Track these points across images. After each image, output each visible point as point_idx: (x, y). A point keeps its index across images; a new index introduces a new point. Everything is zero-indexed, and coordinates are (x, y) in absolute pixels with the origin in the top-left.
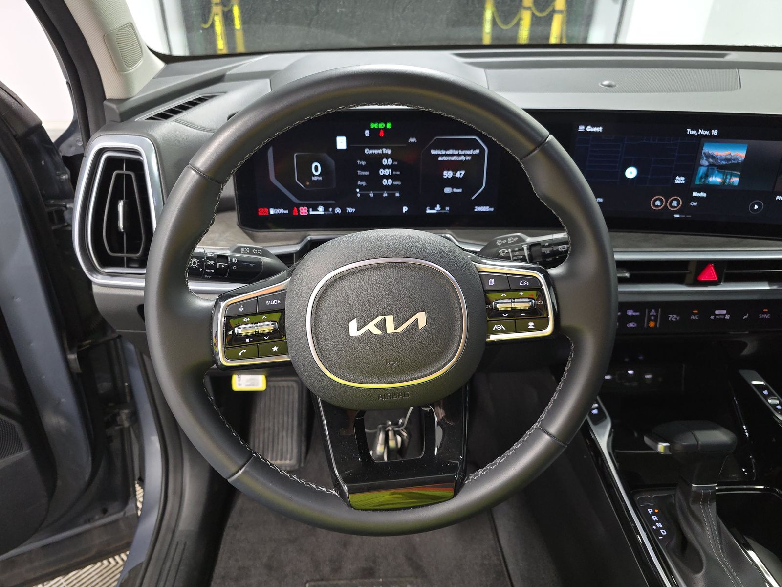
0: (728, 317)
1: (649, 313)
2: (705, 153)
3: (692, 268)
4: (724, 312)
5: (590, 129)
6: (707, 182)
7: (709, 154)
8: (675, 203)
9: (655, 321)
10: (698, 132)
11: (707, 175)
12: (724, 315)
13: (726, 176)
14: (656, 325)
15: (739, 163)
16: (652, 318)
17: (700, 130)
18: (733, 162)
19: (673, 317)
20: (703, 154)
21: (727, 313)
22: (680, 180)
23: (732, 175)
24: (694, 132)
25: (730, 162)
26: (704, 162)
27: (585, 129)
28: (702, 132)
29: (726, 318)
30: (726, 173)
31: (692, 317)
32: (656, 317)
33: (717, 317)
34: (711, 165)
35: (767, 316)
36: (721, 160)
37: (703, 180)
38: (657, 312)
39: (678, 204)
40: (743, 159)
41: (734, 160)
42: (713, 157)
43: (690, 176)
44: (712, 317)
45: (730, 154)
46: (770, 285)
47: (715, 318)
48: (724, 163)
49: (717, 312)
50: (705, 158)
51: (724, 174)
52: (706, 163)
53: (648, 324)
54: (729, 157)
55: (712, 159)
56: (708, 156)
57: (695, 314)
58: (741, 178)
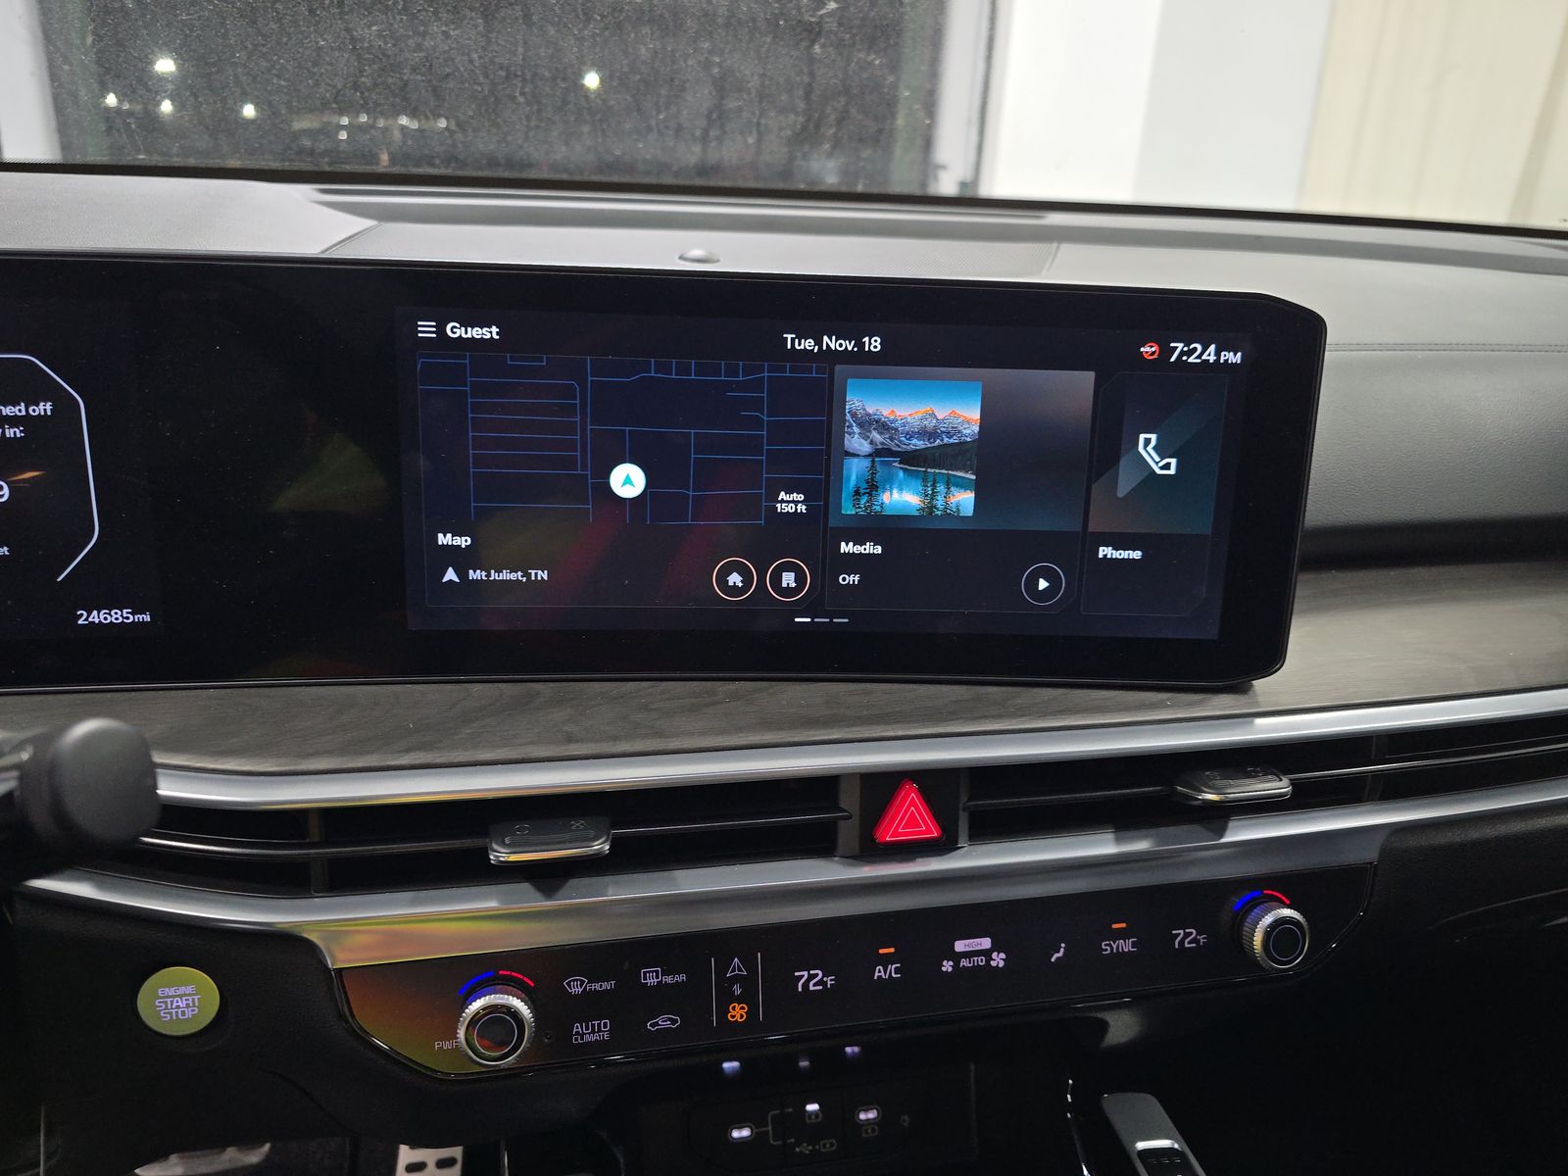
0: (998, 960)
1: (721, 974)
2: (854, 415)
3: (850, 800)
4: (986, 943)
5: (455, 330)
6: (878, 508)
7: (869, 415)
8: (788, 579)
9: (748, 998)
10: (819, 342)
11: (873, 487)
12: (987, 954)
13: (934, 486)
14: (752, 1013)
15: (966, 442)
16: (737, 990)
17: (826, 338)
18: (946, 440)
19: (811, 979)
20: (848, 417)
21: (996, 947)
22: (790, 503)
23: (949, 483)
24: (808, 344)
25: (938, 442)
26: (856, 442)
27: (441, 330)
28: (831, 343)
29: (993, 964)
30: (931, 479)
31: (879, 972)
32: (749, 983)
33: (964, 963)
34: (879, 453)
35: (1126, 946)
36: (910, 435)
37: (864, 500)
38: (749, 963)
39: (800, 579)
40: (976, 429)
41: (949, 435)
42: (883, 426)
43: (821, 487)
44: (947, 966)
45: (933, 415)
46: (1118, 840)
47: (956, 966)
48: (918, 444)
49: (960, 946)
50: (856, 429)
51: (925, 480)
52: (865, 447)
53: (723, 1011)
54: (930, 424)
55: (881, 434)
56: (868, 423)
57: (886, 961)
58: (980, 489)
